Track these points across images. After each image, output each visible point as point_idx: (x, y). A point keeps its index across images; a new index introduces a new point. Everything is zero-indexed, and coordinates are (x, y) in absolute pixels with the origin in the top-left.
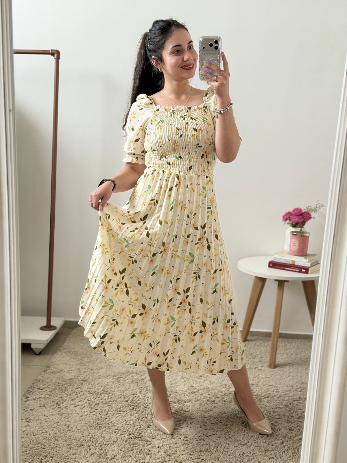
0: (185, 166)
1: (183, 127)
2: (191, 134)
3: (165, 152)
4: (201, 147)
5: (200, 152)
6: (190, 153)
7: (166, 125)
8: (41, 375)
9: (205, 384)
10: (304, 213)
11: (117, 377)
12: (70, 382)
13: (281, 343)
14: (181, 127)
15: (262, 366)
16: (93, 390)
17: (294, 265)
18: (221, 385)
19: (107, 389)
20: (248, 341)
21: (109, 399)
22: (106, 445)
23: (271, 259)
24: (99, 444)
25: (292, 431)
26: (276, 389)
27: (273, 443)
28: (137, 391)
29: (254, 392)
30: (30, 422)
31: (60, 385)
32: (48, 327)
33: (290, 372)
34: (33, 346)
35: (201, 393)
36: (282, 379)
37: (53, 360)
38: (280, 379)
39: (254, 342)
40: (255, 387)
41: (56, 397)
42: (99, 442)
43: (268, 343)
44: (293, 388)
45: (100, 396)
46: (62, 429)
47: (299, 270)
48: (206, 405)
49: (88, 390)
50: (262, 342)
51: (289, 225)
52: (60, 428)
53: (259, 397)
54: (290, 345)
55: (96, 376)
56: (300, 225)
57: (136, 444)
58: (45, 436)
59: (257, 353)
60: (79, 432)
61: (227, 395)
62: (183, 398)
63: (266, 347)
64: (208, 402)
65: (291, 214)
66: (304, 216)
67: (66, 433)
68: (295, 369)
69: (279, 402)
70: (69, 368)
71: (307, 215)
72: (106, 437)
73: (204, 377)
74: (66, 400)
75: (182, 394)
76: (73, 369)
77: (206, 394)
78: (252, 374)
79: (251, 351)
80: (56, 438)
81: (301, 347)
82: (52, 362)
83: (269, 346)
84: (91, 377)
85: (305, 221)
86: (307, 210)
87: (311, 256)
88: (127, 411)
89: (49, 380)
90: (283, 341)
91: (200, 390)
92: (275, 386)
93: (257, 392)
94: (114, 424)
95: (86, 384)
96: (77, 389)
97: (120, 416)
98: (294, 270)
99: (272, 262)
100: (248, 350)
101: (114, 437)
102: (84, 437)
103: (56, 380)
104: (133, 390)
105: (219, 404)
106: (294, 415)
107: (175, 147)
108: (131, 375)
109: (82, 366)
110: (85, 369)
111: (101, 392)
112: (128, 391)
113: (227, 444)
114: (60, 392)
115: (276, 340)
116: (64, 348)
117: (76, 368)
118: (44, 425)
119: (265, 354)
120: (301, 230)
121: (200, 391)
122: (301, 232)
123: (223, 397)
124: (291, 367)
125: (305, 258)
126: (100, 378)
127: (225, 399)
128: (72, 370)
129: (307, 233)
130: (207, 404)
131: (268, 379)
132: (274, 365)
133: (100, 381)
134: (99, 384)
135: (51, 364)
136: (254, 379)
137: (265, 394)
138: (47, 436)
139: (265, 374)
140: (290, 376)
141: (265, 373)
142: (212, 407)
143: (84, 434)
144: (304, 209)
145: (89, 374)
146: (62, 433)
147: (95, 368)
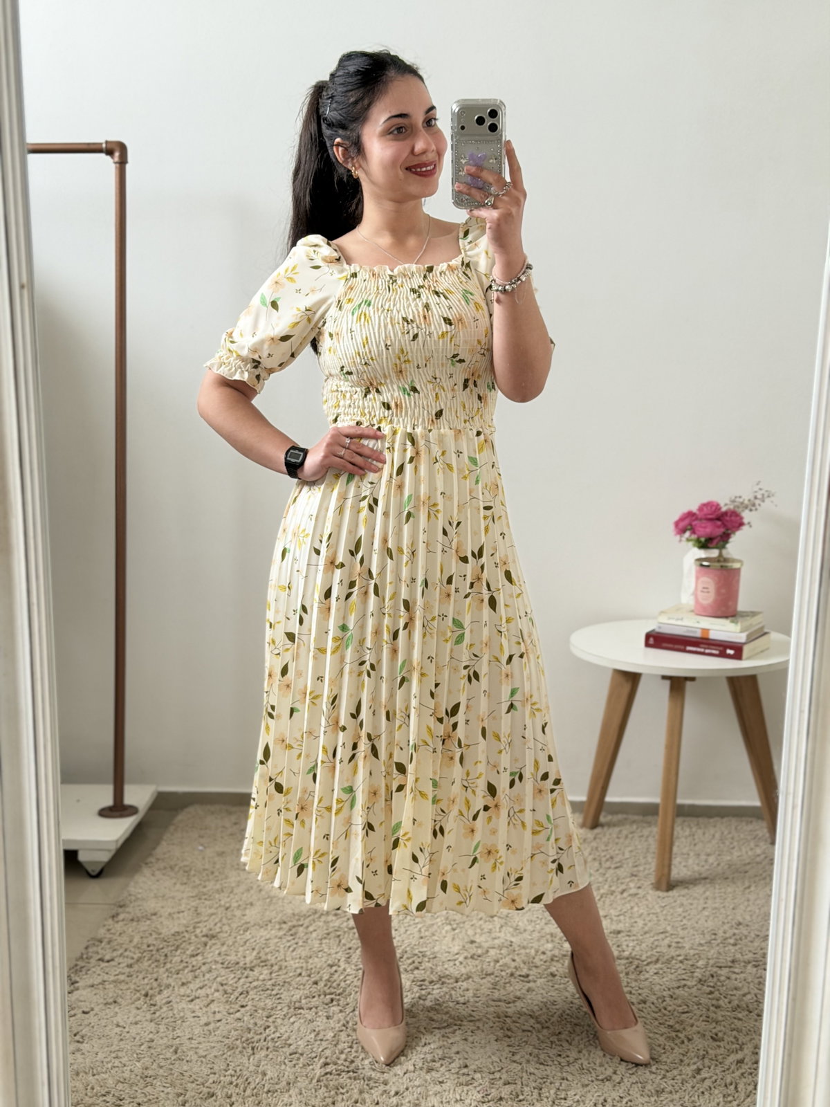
0: (426, 412)
1: (419, 316)
2: (437, 333)
3: (376, 378)
4: (463, 361)
5: (460, 373)
6: (436, 379)
7: (378, 310)
8: (104, 926)
9: (502, 935)
10: (726, 513)
11: (290, 924)
12: (176, 940)
13: (682, 829)
14: (414, 316)
15: (638, 885)
16: (233, 958)
17: (708, 639)
18: (542, 937)
19: (266, 954)
20: (602, 825)
21: (273, 981)
22: (269, 1091)
23: (651, 626)
24: (253, 1090)
25: (718, 1043)
26: (676, 940)
27: (675, 1072)
28: (338, 956)
29: (624, 951)
30: (82, 1043)
31: (151, 948)
32: (117, 809)
33: (707, 898)
34: (82, 857)
35: (495, 958)
36: (688, 917)
37: (132, 889)
38: (685, 917)
39: (617, 829)
40: (624, 939)
41: (144, 978)
42: (252, 1086)
43: (649, 829)
44: (717, 937)
45: (251, 972)
46: (161, 1057)
47: (720, 651)
48: (508, 985)
49: (219, 959)
50: (635, 827)
51: (691, 544)
52: (155, 1054)
53: (636, 962)
54: (704, 834)
55: (240, 924)
56: (717, 544)
57: (343, 1088)
58: (120, 1075)
59: (623, 854)
60: (202, 1062)
61: (558, 961)
62: (451, 970)
63: (646, 841)
64: (512, 980)
65: (694, 518)
66: (727, 521)
67: (171, 1067)
68: (717, 891)
69: (684, 972)
70: (173, 907)
71: (733, 518)
72: (269, 1072)
73: (500, 917)
74: (168, 986)
75: (449, 960)
76: (182, 908)
77: (507, 960)
78: (614, 905)
79: (610, 851)
80: (148, 1079)
81: (730, 836)
82: (130, 895)
83: (654, 837)
84: (226, 928)
85: (729, 532)
86: (732, 507)
87: (748, 616)
88: (316, 1008)
89: (125, 939)
90: (686, 823)
91: (491, 950)
92: (672, 935)
93: (630, 949)
94: (286, 1040)
95: (214, 944)
96: (193, 956)
97: (302, 1021)
98: (707, 651)
99: (653, 633)
100: (603, 847)
101: (289, 1072)
102: (215, 1074)
103: (142, 938)
104: (330, 954)
105: (540, 982)
106: (721, 1002)
107: (401, 364)
108: (323, 918)
109: (203, 901)
110: (210, 908)
111: (252, 962)
112: (317, 957)
113: (563, 1079)
114: (153, 966)
115: (669, 823)
116: (158, 859)
117: (189, 907)
118: (118, 1048)
119: (645, 857)
120: (720, 555)
121: (492, 952)
122: (721, 559)
123: (548, 964)
124: (708, 886)
125: (732, 622)
126: (248, 929)
127: (553, 969)
128: (179, 913)
129: (734, 561)
130: (509, 982)
131: (655, 919)
132: (667, 883)
133: (248, 934)
134: (248, 944)
135: (129, 898)
136: (622, 918)
137: (649, 954)
138: (127, 1075)
139: (647, 906)
140: (707, 908)
141: (646, 902)
142: (524, 991)
143: (216, 1068)
144: (726, 505)
145: (220, 921)
146: (161, 1067)
147: (235, 905)
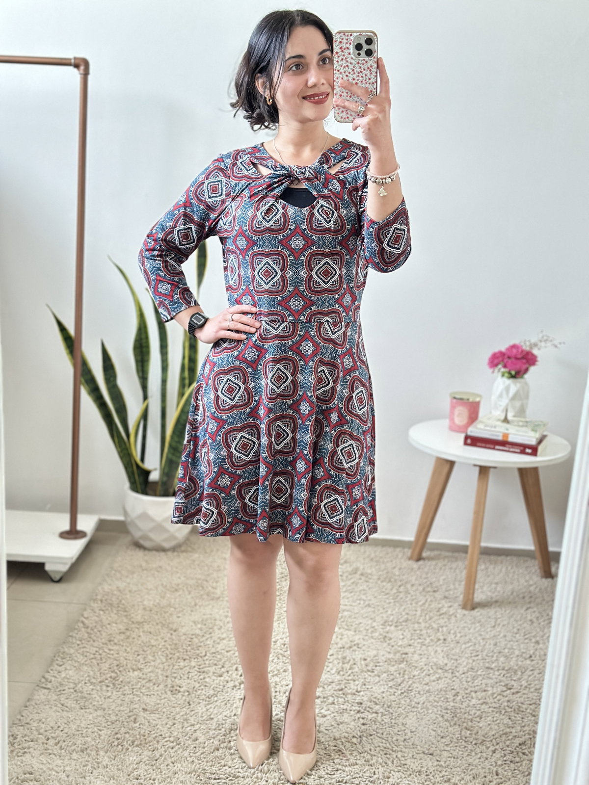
20: (424, 559)
39: (434, 563)
47: (521, 450)
50: (446, 561)
51: (501, 375)
54: (494, 568)
59: (439, 581)
65: (504, 356)
71: (530, 356)
79: (430, 579)
81: (512, 571)
98: (511, 450)
100: (424, 576)
115: (475, 560)
119: (454, 584)
124: (498, 609)
132: (471, 605)
139: (457, 621)
141: (456, 618)
